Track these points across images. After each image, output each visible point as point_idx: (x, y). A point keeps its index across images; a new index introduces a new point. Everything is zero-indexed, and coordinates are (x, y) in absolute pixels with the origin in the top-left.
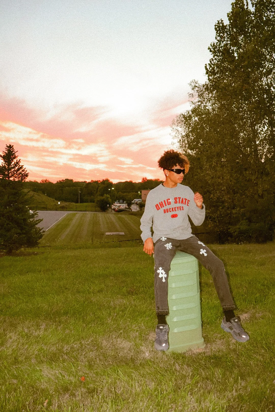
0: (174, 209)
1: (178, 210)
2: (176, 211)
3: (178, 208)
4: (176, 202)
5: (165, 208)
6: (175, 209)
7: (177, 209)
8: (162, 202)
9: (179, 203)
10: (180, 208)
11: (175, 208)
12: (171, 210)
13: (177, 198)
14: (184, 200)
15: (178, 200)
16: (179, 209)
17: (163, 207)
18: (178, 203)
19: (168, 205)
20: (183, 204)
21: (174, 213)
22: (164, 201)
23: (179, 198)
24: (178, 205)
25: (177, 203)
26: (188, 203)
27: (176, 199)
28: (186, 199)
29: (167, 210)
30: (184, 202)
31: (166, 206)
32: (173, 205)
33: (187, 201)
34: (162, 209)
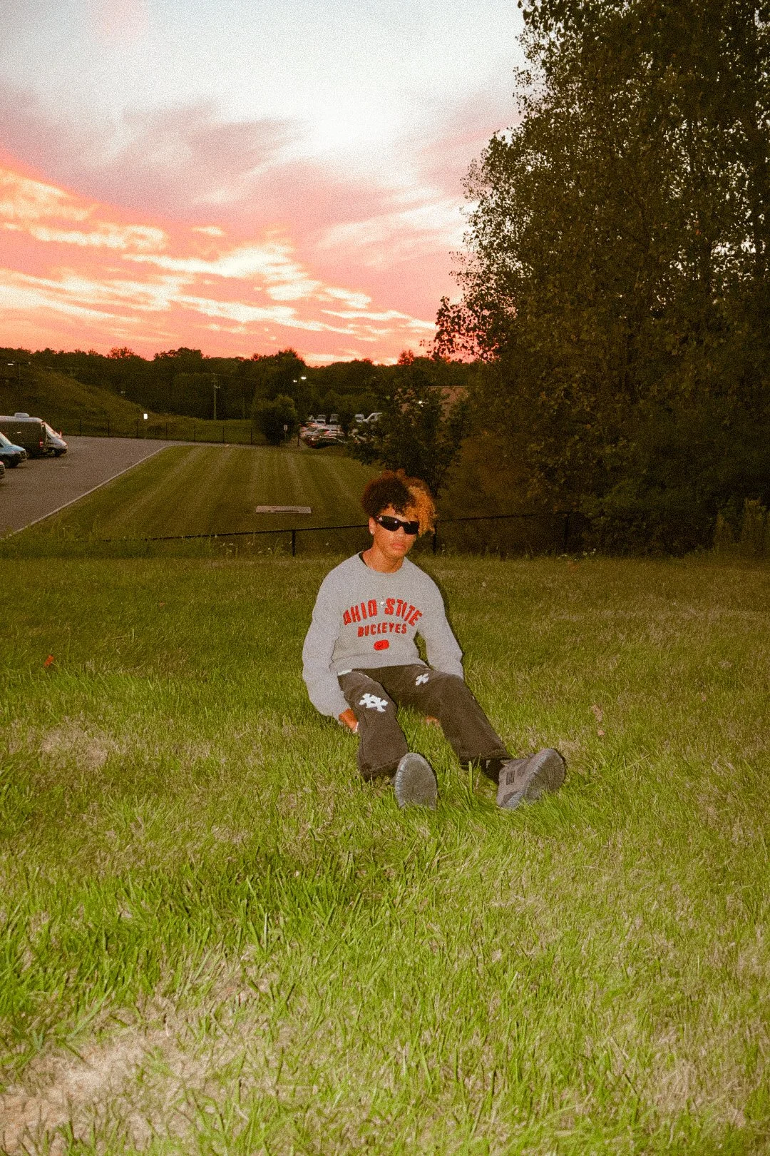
0: (382, 628)
1: (391, 631)
2: (384, 632)
3: (391, 626)
4: (389, 611)
5: (363, 623)
6: (384, 628)
7: (388, 626)
8: (356, 607)
9: (397, 614)
10: (397, 628)
11: (384, 624)
12: (375, 630)
13: (393, 601)
14: (408, 610)
15: (395, 607)
16: (394, 629)
17: (359, 619)
18: (395, 612)
19: (371, 615)
21: (381, 637)
22: (363, 605)
23: (399, 602)
24: (393, 619)
25: (392, 613)
26: (414, 618)
27: (389, 603)
28: (412, 608)
29: (367, 628)
30: (406, 614)
31: (365, 617)
32: (381, 618)
33: (413, 613)
34: (354, 627)
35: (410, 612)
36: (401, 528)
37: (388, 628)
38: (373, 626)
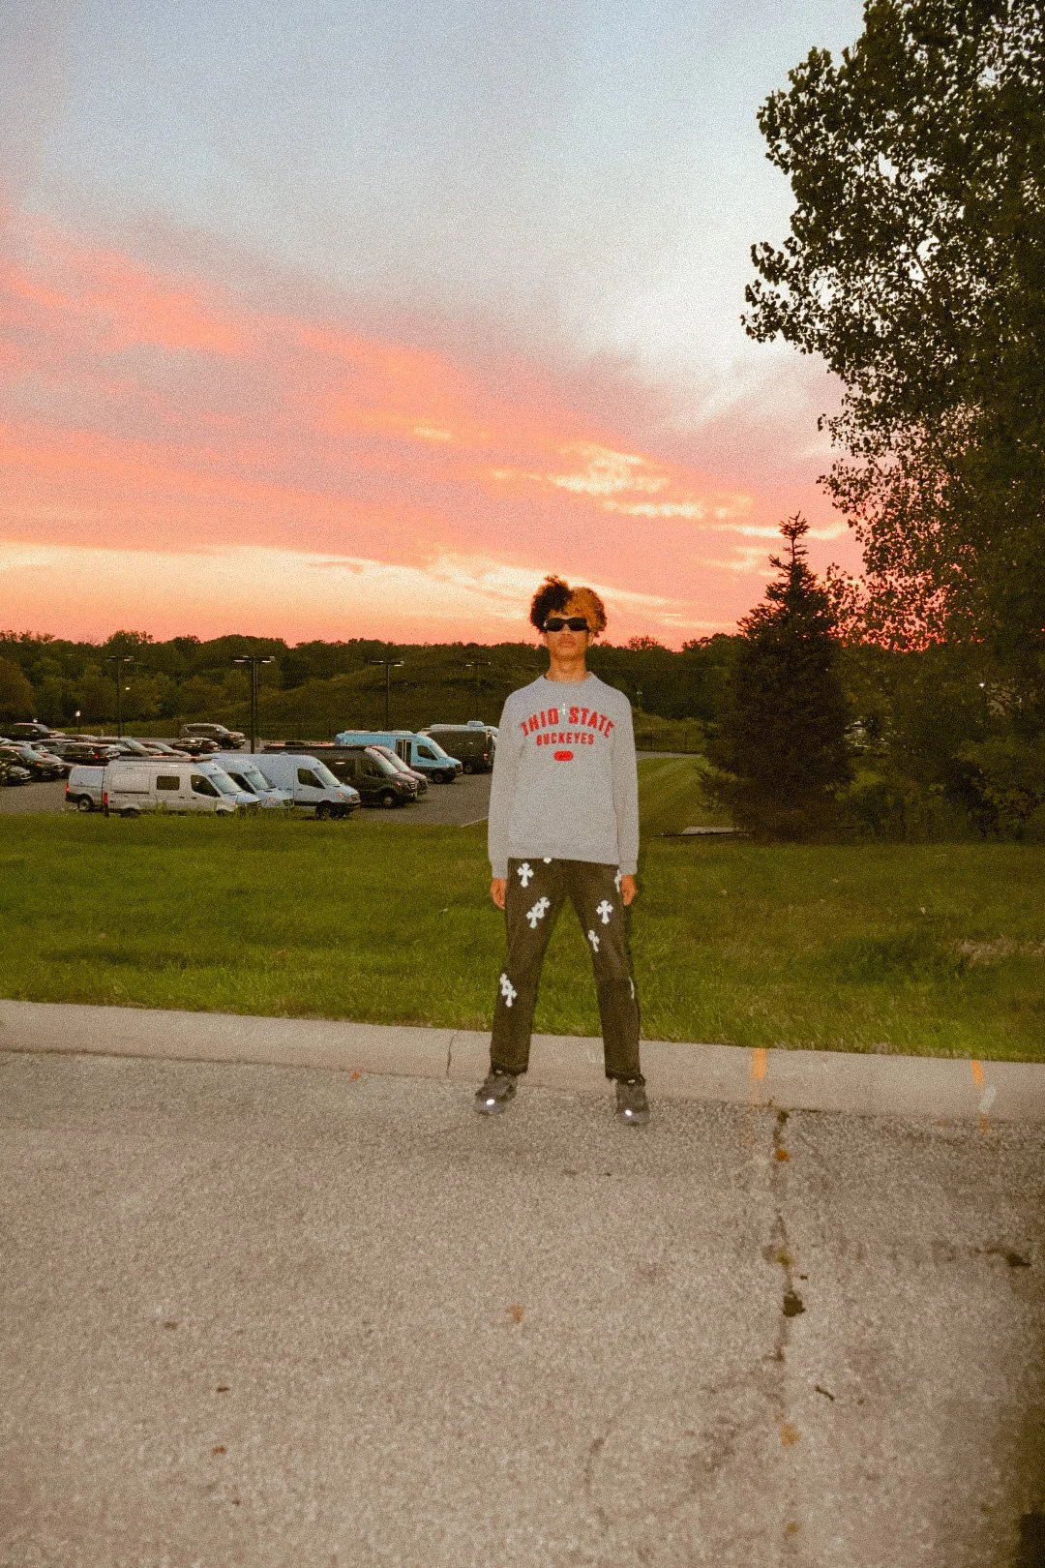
0: (565, 738)
1: (576, 742)
2: (570, 742)
3: (577, 737)
4: (573, 720)
5: (542, 731)
6: (568, 738)
7: (573, 737)
8: (535, 716)
9: (583, 722)
10: (583, 738)
11: (569, 734)
12: (557, 738)
13: (577, 709)
14: (599, 720)
15: (580, 715)
16: (579, 740)
17: (537, 727)
18: (580, 719)
19: (550, 722)
20: (595, 727)
21: (563, 747)
22: (542, 713)
23: (585, 711)
24: (578, 728)
25: (576, 721)
26: (607, 729)
27: (573, 711)
28: (604, 718)
29: (546, 737)
30: (598, 724)
31: (544, 725)
32: (563, 726)
33: (606, 723)
34: (533, 736)
35: (602, 722)
36: (566, 626)
37: (573, 739)
38: (554, 734)
